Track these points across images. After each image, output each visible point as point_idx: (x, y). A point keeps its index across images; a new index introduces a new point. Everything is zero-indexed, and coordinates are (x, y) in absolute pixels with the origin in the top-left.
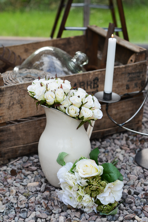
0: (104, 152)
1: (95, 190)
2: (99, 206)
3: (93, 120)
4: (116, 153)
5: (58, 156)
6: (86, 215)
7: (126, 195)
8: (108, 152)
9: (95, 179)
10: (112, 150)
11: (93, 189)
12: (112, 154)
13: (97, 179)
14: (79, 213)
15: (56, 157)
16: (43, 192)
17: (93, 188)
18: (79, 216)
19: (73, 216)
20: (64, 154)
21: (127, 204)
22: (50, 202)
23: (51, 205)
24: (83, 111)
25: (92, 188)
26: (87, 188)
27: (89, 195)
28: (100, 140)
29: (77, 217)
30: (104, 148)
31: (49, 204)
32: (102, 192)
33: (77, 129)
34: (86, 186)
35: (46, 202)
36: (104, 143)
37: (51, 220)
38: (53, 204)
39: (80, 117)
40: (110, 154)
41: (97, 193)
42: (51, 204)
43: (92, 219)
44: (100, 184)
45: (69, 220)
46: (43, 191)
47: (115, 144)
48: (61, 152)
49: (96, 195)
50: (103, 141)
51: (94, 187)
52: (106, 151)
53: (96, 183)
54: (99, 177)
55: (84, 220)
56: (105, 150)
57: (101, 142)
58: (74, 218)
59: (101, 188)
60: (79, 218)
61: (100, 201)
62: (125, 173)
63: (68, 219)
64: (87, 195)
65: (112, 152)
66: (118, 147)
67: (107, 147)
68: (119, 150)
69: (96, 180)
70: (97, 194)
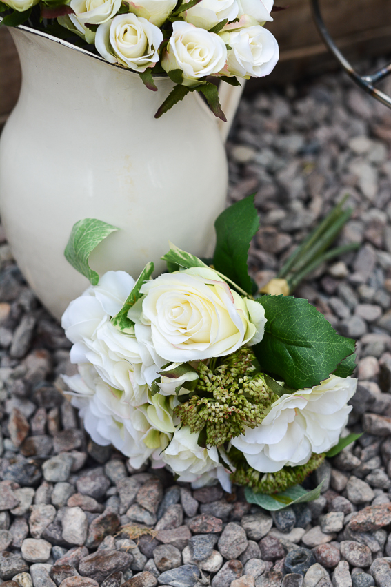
0: (300, 154)
1: (222, 420)
2: (243, 472)
3: (233, 81)
4: (348, 160)
5: (71, 239)
6: (183, 500)
7: (367, 399)
8: (317, 152)
9: (224, 366)
10: (335, 140)
11: (211, 419)
12: (334, 164)
13: (233, 370)
14: (154, 490)
15: (61, 238)
16: (20, 359)
17: (214, 411)
18: (153, 505)
19: (126, 498)
20: (92, 235)
21: (370, 439)
22: (42, 411)
23: (47, 431)
24: (179, 42)
25: (206, 411)
26: (186, 405)
27: (196, 436)
28: (291, 91)
29: (146, 510)
30: (302, 130)
31: (38, 426)
32: (252, 427)
33: (158, 115)
34: (184, 399)
35: (28, 409)
36: (306, 105)
37: (32, 517)
38: (53, 426)
39: (168, 67)
40: (325, 161)
41: (232, 430)
42: (43, 422)
43: (206, 528)
44: (244, 393)
45: (107, 523)
46: (22, 353)
47: (351, 112)
48: (81, 217)
49: (224, 439)
50: (301, 95)
51: (218, 410)
52: (311, 147)
53: (226, 392)
54: (245, 354)
55: (173, 524)
56: (308, 141)
57: (292, 102)
58: (132, 512)
59: (251, 409)
60: (151, 514)
61: (246, 456)
62: (378, 265)
63: (104, 519)
64: (186, 431)
65: (334, 149)
66: (360, 126)
67: (315, 126)
68: (361, 144)
69: (228, 370)
70: (230, 434)
